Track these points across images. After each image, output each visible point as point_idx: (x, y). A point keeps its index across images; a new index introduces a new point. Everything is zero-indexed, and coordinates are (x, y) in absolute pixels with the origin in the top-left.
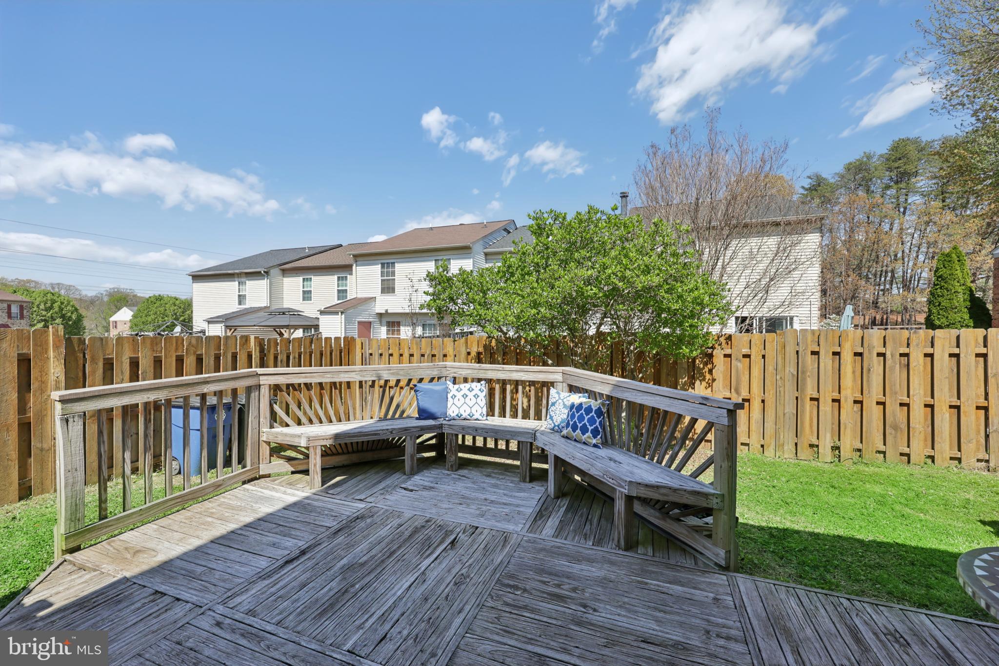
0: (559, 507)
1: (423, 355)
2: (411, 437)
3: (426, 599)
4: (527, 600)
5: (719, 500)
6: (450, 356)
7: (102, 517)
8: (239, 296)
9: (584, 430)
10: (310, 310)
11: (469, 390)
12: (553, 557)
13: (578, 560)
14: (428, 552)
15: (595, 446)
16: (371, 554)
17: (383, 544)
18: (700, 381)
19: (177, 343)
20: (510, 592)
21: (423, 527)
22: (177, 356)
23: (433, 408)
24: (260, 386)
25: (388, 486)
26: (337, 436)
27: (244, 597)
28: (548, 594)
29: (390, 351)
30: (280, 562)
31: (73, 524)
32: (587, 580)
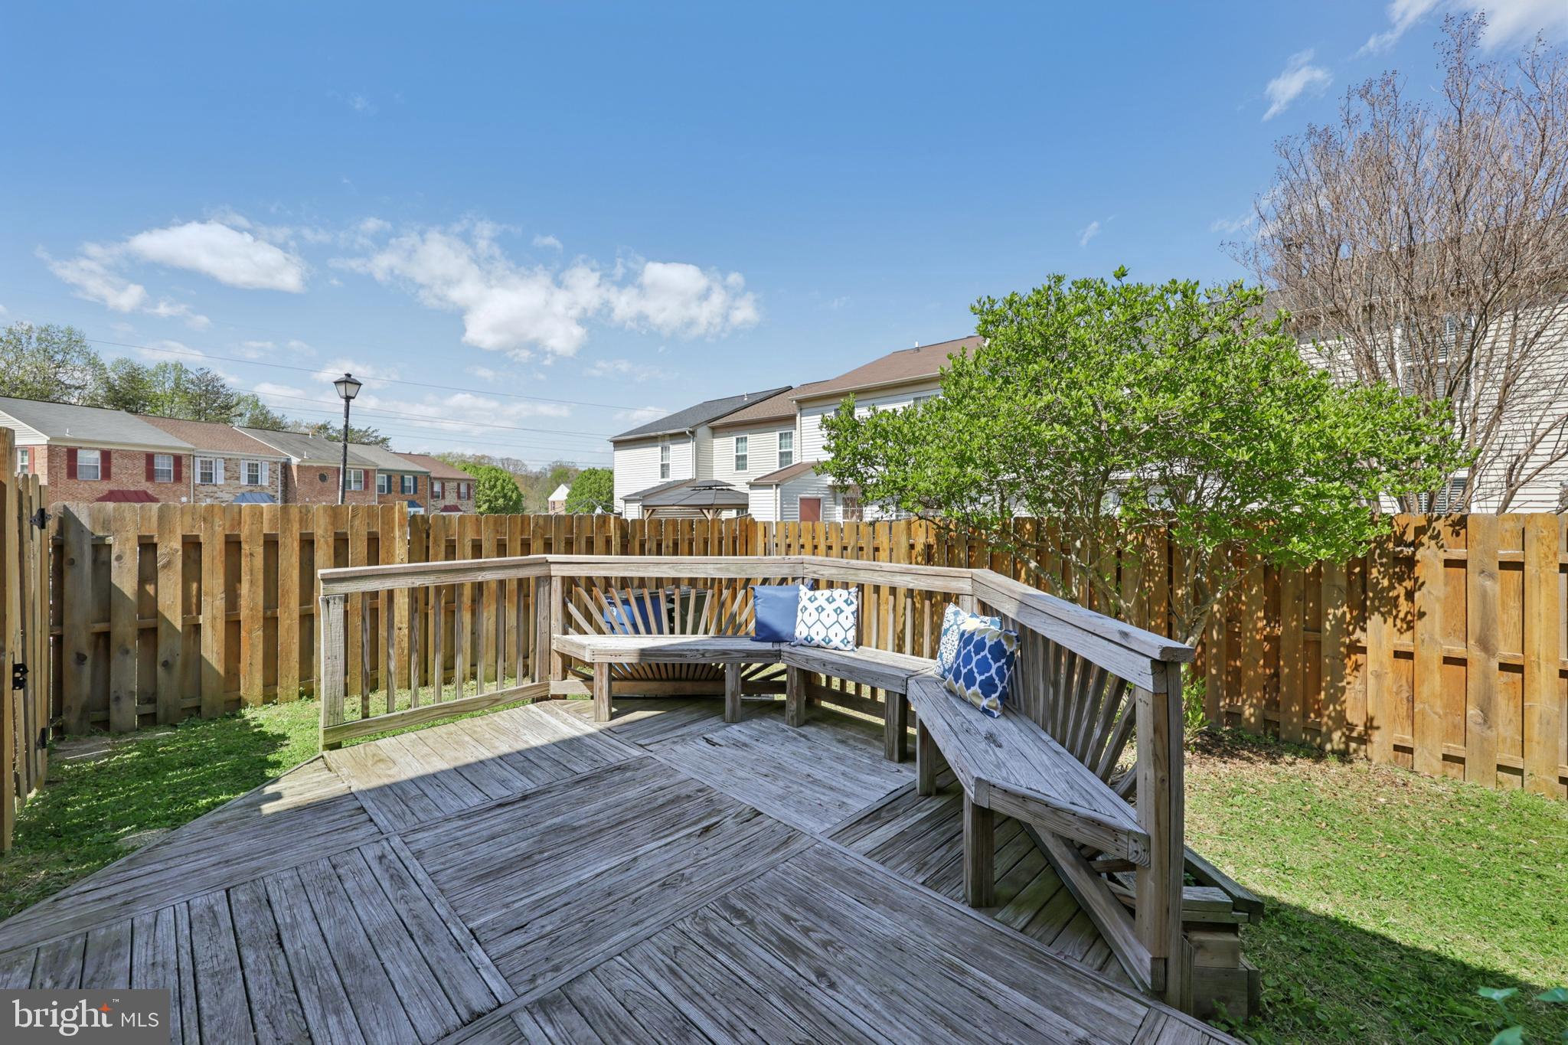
0: (919, 810)
1: (845, 548)
2: (732, 665)
3: (609, 894)
4: (740, 937)
5: (1139, 847)
6: (884, 550)
7: (365, 716)
8: (663, 466)
9: (970, 681)
10: (739, 482)
11: (827, 600)
12: (836, 885)
13: (874, 902)
14: (666, 832)
15: (986, 711)
16: (596, 818)
17: (619, 809)
18: (1383, 614)
19: (522, 523)
20: (725, 918)
21: (689, 796)
22: (523, 540)
23: (777, 623)
24: (551, 577)
25: (690, 734)
26: (644, 653)
27: (426, 834)
28: (781, 939)
29: (802, 541)
30: (494, 803)
31: (332, 718)
32: (862, 935)
